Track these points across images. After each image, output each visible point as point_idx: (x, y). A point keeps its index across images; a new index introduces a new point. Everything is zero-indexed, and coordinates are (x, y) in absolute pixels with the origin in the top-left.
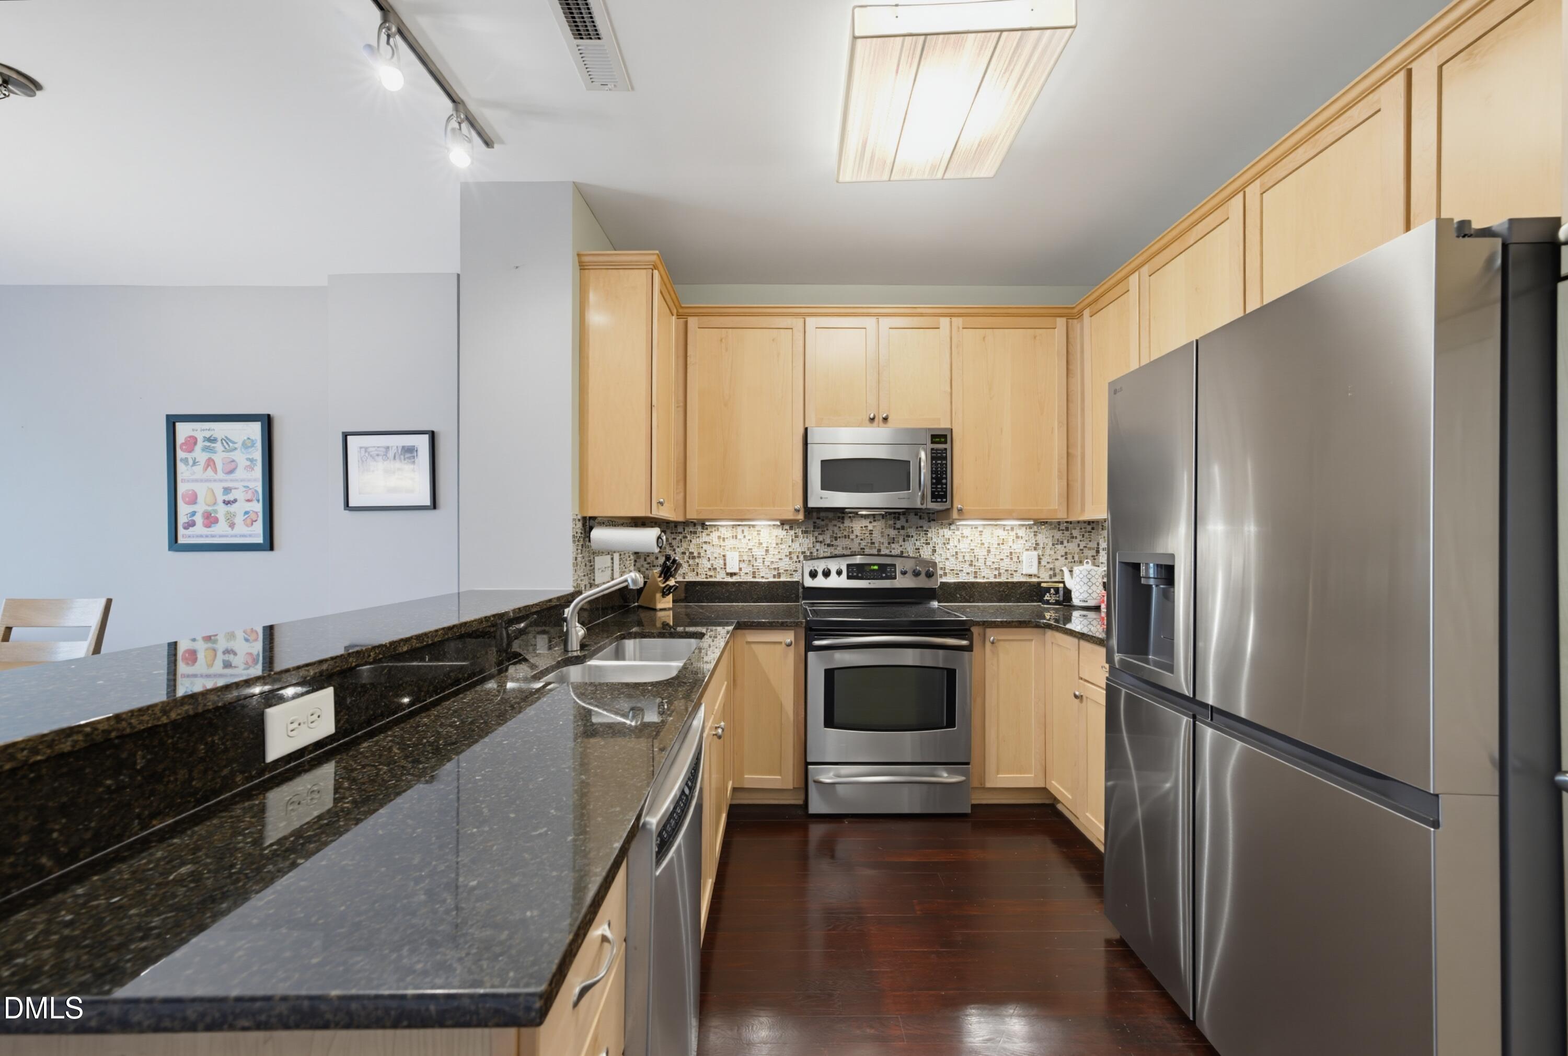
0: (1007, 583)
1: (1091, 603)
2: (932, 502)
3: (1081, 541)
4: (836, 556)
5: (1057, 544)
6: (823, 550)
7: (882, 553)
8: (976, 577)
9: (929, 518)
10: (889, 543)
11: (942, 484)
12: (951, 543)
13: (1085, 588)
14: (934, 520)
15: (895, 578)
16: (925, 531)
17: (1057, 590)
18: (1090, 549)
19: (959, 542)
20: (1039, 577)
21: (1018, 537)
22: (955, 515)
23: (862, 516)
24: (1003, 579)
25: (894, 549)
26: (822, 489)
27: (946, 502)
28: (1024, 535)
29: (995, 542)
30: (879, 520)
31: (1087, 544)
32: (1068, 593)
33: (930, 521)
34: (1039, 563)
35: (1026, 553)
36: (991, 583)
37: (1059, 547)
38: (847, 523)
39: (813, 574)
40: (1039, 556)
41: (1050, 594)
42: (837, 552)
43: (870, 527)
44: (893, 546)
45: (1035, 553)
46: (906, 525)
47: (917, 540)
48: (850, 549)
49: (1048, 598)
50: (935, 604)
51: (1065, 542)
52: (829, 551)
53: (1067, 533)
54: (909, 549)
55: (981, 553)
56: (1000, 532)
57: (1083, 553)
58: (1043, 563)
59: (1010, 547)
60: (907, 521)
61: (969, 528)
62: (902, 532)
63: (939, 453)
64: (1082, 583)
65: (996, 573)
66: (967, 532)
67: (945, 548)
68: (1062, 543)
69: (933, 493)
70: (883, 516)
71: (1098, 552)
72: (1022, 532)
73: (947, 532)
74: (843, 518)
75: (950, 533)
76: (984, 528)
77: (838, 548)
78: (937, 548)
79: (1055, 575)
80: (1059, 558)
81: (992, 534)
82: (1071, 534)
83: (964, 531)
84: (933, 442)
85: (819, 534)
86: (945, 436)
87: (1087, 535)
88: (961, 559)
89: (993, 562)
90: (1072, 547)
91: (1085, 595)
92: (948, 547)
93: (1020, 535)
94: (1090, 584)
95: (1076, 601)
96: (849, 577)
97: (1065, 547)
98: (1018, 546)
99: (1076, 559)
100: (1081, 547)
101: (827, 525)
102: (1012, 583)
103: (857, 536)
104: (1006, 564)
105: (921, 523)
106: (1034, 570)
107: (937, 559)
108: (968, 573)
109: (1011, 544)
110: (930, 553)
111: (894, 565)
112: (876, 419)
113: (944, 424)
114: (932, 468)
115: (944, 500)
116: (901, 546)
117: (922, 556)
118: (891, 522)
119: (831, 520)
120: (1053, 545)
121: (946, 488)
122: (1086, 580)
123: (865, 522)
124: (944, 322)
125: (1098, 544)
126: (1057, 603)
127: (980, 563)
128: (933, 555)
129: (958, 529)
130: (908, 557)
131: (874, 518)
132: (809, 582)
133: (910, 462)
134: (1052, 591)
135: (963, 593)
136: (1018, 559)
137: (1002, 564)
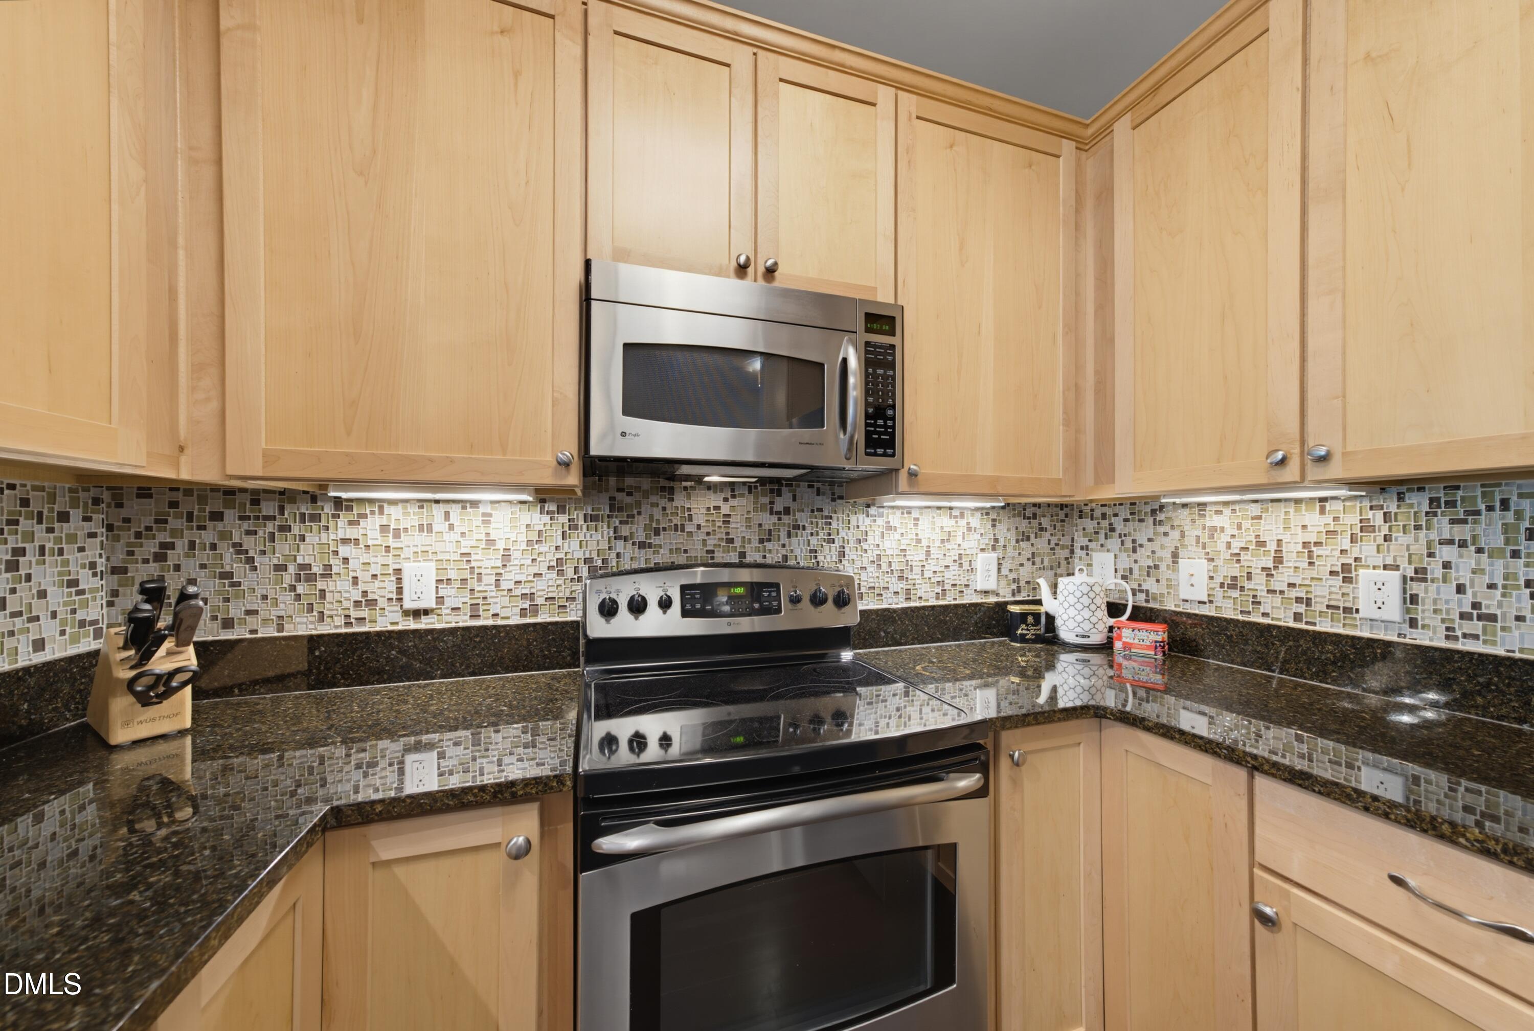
0: (956, 606)
1: (1097, 638)
2: (867, 454)
3: (1052, 535)
4: (657, 569)
5: (1022, 540)
6: (630, 556)
7: (749, 559)
8: (908, 599)
9: (833, 494)
10: (761, 541)
11: (886, 418)
12: (870, 539)
13: (1087, 614)
14: (841, 498)
15: (778, 611)
16: (827, 517)
17: (1037, 616)
18: (1063, 547)
19: (883, 537)
20: (998, 595)
21: (969, 529)
22: (903, 478)
23: (710, 487)
24: (948, 601)
25: (770, 551)
26: (627, 412)
27: (893, 455)
28: (978, 527)
29: (937, 536)
30: (742, 495)
31: (1059, 540)
32: (1050, 619)
33: (833, 500)
34: (999, 569)
35: (981, 555)
36: (933, 607)
37: (1024, 544)
38: (680, 500)
39: (608, 610)
40: (999, 559)
41: (1027, 625)
42: (659, 559)
43: (725, 509)
44: (769, 545)
45: (994, 555)
46: (793, 506)
47: (812, 534)
48: (686, 551)
49: (1025, 632)
50: (847, 656)
51: (1032, 536)
52: (642, 559)
53: (1035, 523)
54: (797, 552)
55: (916, 556)
56: (945, 521)
57: (1054, 554)
58: (1005, 571)
59: (959, 545)
60: (794, 499)
61: (898, 513)
62: (786, 519)
63: (880, 354)
64: (1079, 606)
65: (939, 590)
66: (895, 519)
67: (859, 548)
68: (1028, 539)
69: (868, 434)
70: (750, 488)
71: (1072, 552)
72: (975, 521)
73: (861, 520)
74: (671, 490)
75: (868, 521)
76: (921, 514)
77: (662, 551)
78: (847, 550)
79: (1019, 590)
80: (1025, 562)
81: (933, 523)
82: (1040, 524)
83: (891, 518)
84: (868, 330)
85: (621, 522)
86: (892, 320)
87: (1058, 525)
88: (885, 567)
89: (935, 572)
90: (1041, 544)
91: (1087, 626)
92: (865, 547)
93: (973, 525)
94: (1093, 607)
95: (1066, 633)
96: (685, 613)
97: (1032, 545)
98: (972, 543)
99: (1046, 563)
100: (1052, 545)
101: (638, 504)
102: (964, 606)
103: (699, 527)
104: (950, 576)
105: (819, 502)
106: (991, 585)
107: (848, 569)
108: (896, 593)
109: (959, 540)
110: (834, 559)
111: (777, 586)
112: (751, 270)
113: (885, 296)
114: (867, 383)
115: (889, 451)
116: (784, 546)
117: (821, 564)
118: (765, 500)
119: (646, 495)
120: (1017, 541)
121: (893, 427)
122: (1086, 601)
123: (715, 500)
124: (884, 95)
125: (1073, 539)
126: (1038, 639)
127: (915, 575)
128: (841, 561)
129: (881, 515)
130: (797, 567)
131: (733, 490)
132: (598, 628)
133: (822, 365)
134: (1030, 619)
135: (891, 629)
136: (970, 565)
137: (948, 575)
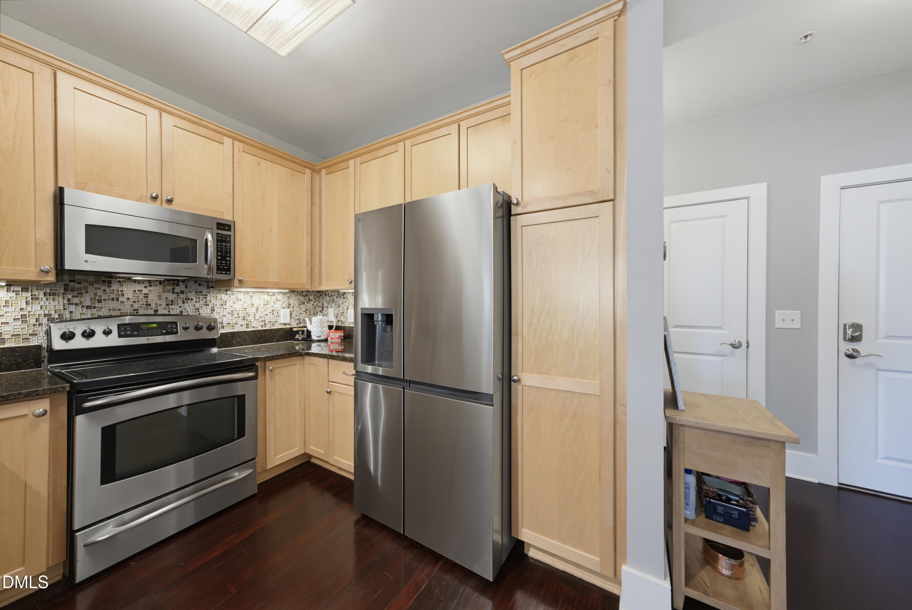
0: (270, 330)
1: (323, 338)
2: (217, 273)
3: (314, 302)
4: (100, 317)
5: (301, 304)
6: (78, 312)
7: (159, 313)
8: (248, 327)
9: (208, 286)
10: (167, 305)
11: (226, 261)
12: (228, 304)
13: (320, 329)
14: (212, 287)
15: (177, 333)
16: (204, 295)
17: (303, 331)
18: (319, 307)
19: (234, 303)
20: (290, 325)
21: (277, 300)
22: (236, 283)
23: (135, 281)
24: (268, 328)
25: (172, 309)
26: (87, 252)
27: (230, 274)
28: (281, 299)
29: (262, 303)
30: (156, 285)
31: (318, 304)
32: (309, 332)
33: (208, 288)
34: (291, 316)
35: (282, 310)
36: (259, 331)
37: (302, 306)
38: (115, 286)
39: (67, 337)
40: (291, 311)
41: (299, 335)
42: (101, 313)
43: (145, 291)
44: (171, 307)
45: (289, 310)
46: (185, 290)
47: (196, 302)
48: (120, 310)
49: (298, 337)
50: (215, 350)
51: (306, 303)
52: (88, 314)
53: (307, 298)
54: (188, 309)
55: (252, 311)
56: (266, 297)
57: (315, 309)
58: (293, 316)
59: (272, 306)
60: (186, 287)
61: (242, 294)
62: (182, 296)
63: (224, 237)
64: (317, 327)
65: (263, 323)
66: (241, 296)
67: (222, 308)
68: (304, 304)
69: (218, 267)
70: (160, 283)
71: (323, 308)
72: (280, 297)
73: (224, 297)
74: (110, 282)
75: (227, 297)
76: (254, 294)
77: (103, 310)
78: (216, 309)
79: (300, 323)
80: (302, 312)
81: (260, 298)
82: (309, 298)
83: (238, 296)
84: (218, 229)
85: (73, 297)
86: (229, 226)
87: (317, 299)
88: (235, 315)
89: (261, 317)
90: (310, 306)
91: (320, 333)
92: (225, 307)
93: (279, 299)
94: (322, 327)
95: (314, 337)
96: (120, 336)
97: (306, 306)
98: (278, 306)
99: (312, 313)
100: (314, 306)
101: (86, 289)
102: (274, 329)
103: (128, 299)
104: (268, 319)
105: (200, 289)
106: (287, 321)
107: (215, 315)
108: (242, 325)
109: (272, 304)
110: (209, 312)
111: (176, 323)
112: (159, 199)
113: (227, 217)
114: (217, 248)
115: (228, 273)
116: (180, 307)
117: (201, 314)
118: (170, 288)
119: (91, 284)
120: (299, 305)
121: (230, 264)
122: (320, 325)
123: (138, 287)
124: (228, 141)
125: (323, 304)
126: (303, 339)
127: (251, 318)
128: (212, 313)
129: (233, 294)
130: (189, 315)
131: (149, 283)
132: (59, 345)
133: (196, 240)
134: (300, 333)
135: (238, 339)
136: (278, 314)
137: (266, 317)
